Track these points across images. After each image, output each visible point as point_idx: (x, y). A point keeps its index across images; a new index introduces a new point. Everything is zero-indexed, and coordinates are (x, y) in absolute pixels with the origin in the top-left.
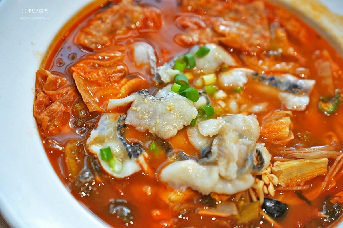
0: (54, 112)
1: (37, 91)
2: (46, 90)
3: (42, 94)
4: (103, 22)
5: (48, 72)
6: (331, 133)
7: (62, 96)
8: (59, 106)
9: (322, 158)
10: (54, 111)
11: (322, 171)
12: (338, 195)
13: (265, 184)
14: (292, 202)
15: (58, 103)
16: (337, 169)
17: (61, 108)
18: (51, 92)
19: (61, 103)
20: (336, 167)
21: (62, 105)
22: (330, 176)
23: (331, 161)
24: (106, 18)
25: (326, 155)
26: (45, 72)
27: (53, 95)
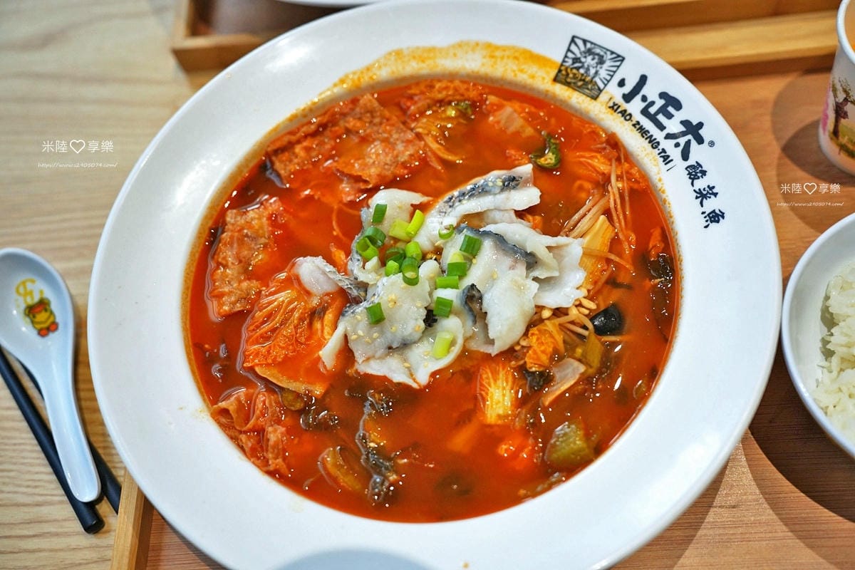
0: (278, 445)
1: (233, 438)
2: (241, 426)
3: (243, 437)
4: (225, 266)
5: (223, 404)
6: (578, 183)
7: (264, 416)
8: (275, 431)
9: (598, 218)
10: (276, 444)
11: (609, 235)
12: (651, 246)
13: (576, 306)
14: (614, 296)
15: (270, 429)
16: (621, 217)
17: (279, 431)
18: (250, 425)
19: (272, 426)
20: (618, 216)
21: (277, 426)
22: (622, 230)
23: (607, 213)
24: (224, 258)
25: (598, 213)
26: (219, 407)
27: (254, 426)
